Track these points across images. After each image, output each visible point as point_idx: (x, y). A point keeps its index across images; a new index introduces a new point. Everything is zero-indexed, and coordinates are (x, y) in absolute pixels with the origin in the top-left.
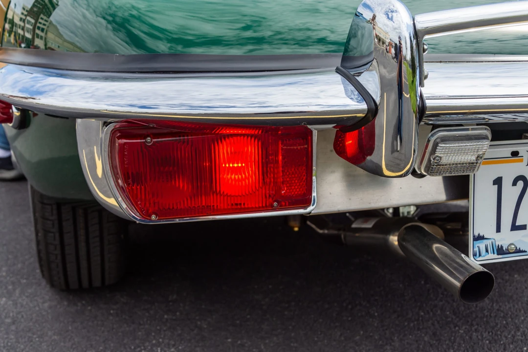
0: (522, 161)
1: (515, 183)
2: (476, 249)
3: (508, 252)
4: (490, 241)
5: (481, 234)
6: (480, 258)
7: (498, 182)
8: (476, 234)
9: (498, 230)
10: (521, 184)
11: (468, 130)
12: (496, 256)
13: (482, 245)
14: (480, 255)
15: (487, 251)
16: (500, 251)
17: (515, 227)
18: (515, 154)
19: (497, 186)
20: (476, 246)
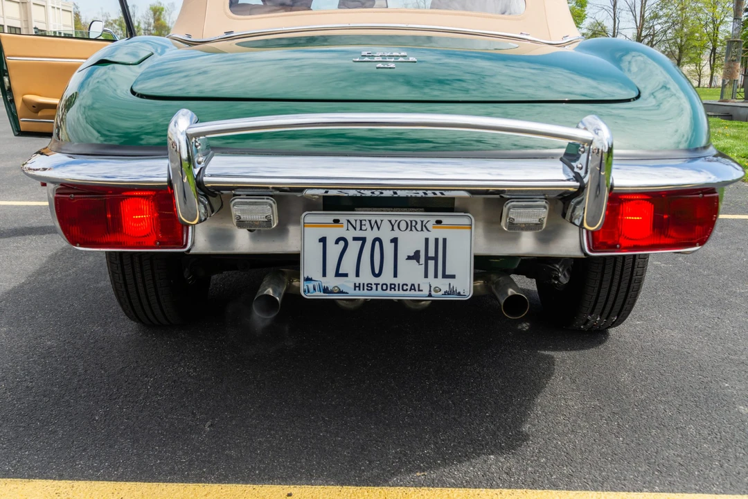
0: (342, 226)
1: (337, 242)
2: (306, 287)
3: (332, 292)
4: (318, 283)
5: (310, 277)
6: (309, 294)
7: (323, 240)
8: (306, 276)
9: (324, 275)
10: (342, 243)
11: (264, 199)
12: (322, 294)
13: (311, 285)
14: (309, 292)
15: (315, 289)
16: (326, 290)
17: (338, 274)
18: (336, 221)
19: (322, 243)
20: (305, 285)
